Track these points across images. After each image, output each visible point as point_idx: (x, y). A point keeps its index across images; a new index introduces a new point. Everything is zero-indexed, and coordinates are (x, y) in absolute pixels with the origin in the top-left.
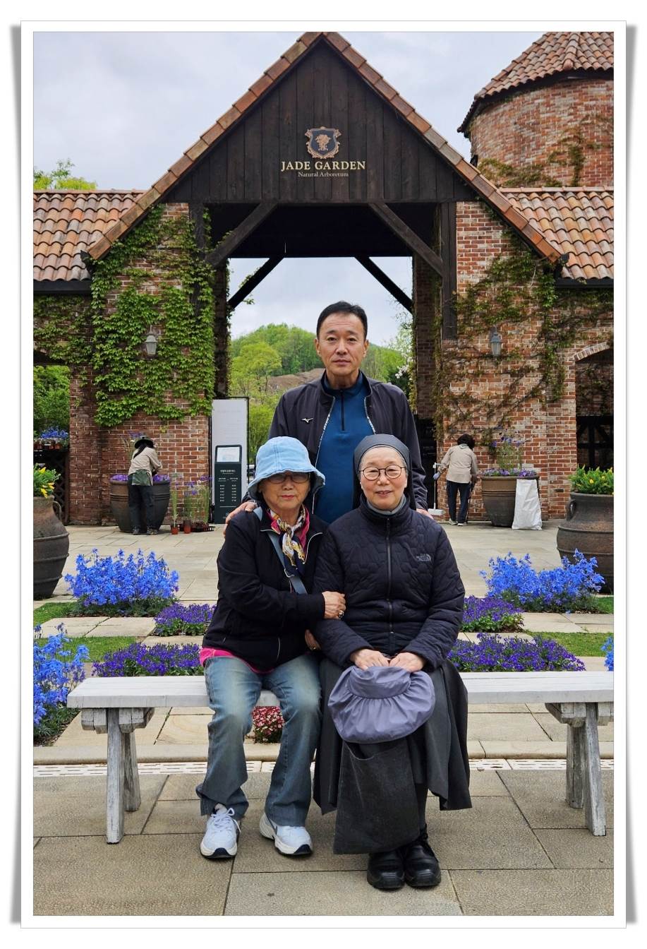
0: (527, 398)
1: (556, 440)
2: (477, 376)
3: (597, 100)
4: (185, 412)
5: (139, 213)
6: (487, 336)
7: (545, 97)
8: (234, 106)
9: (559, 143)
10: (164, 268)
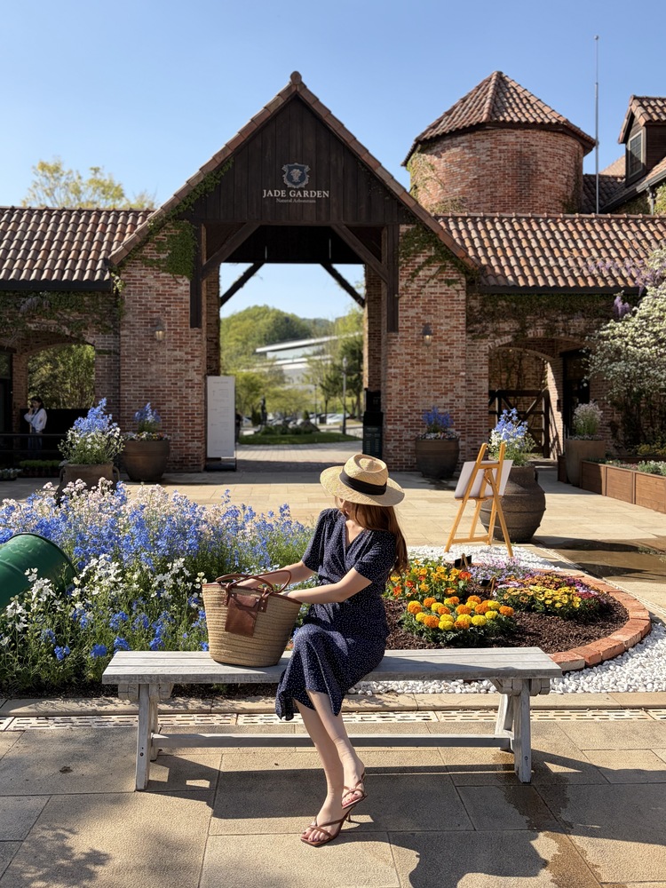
1: (473, 410)
3: (507, 145)
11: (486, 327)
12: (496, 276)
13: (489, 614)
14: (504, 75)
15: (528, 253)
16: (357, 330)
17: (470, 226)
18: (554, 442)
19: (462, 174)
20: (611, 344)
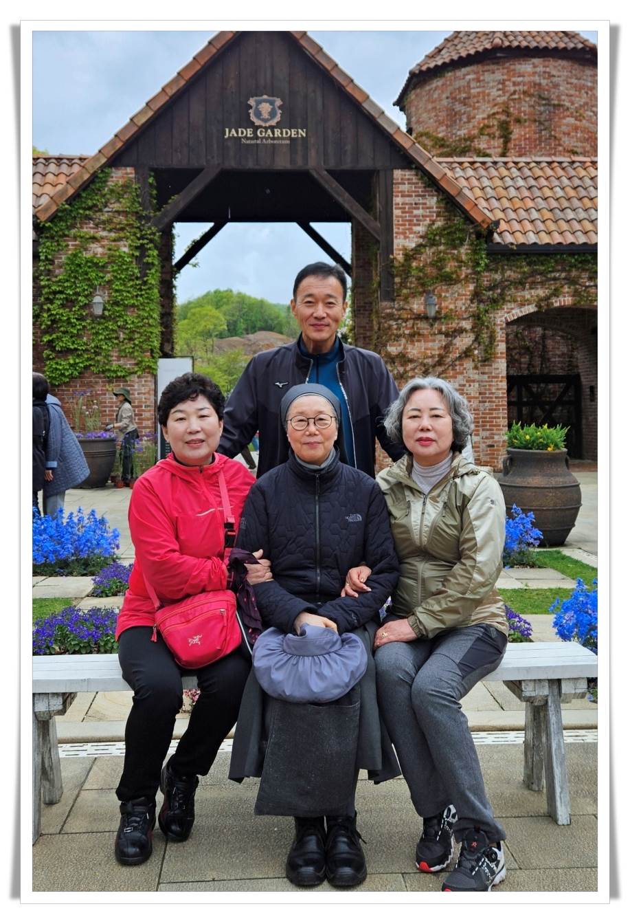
0: (460, 358)
1: (488, 398)
2: (414, 336)
3: (523, 76)
4: (132, 371)
5: (86, 176)
6: (423, 298)
7: (475, 73)
8: (179, 74)
9: (489, 117)
10: (110, 231)
15: (552, 204)
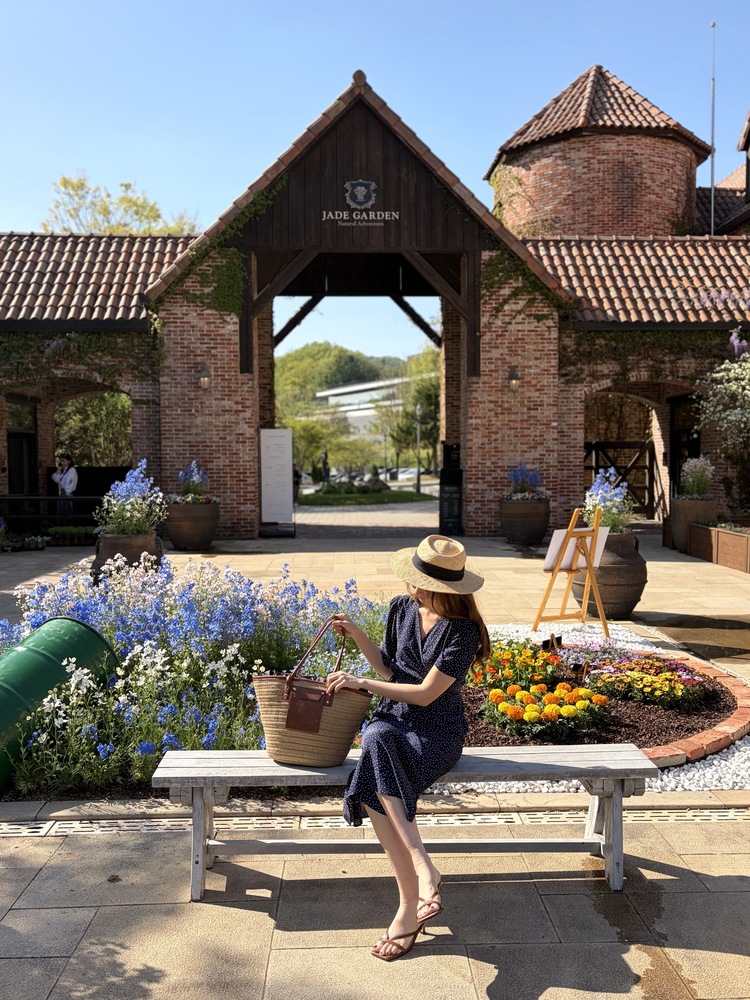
1: (566, 466)
11: (582, 370)
12: (593, 310)
13: (580, 704)
14: (604, 70)
15: (631, 283)
16: (432, 371)
17: (564, 251)
18: (659, 501)
19: (554, 190)
20: (725, 389)
